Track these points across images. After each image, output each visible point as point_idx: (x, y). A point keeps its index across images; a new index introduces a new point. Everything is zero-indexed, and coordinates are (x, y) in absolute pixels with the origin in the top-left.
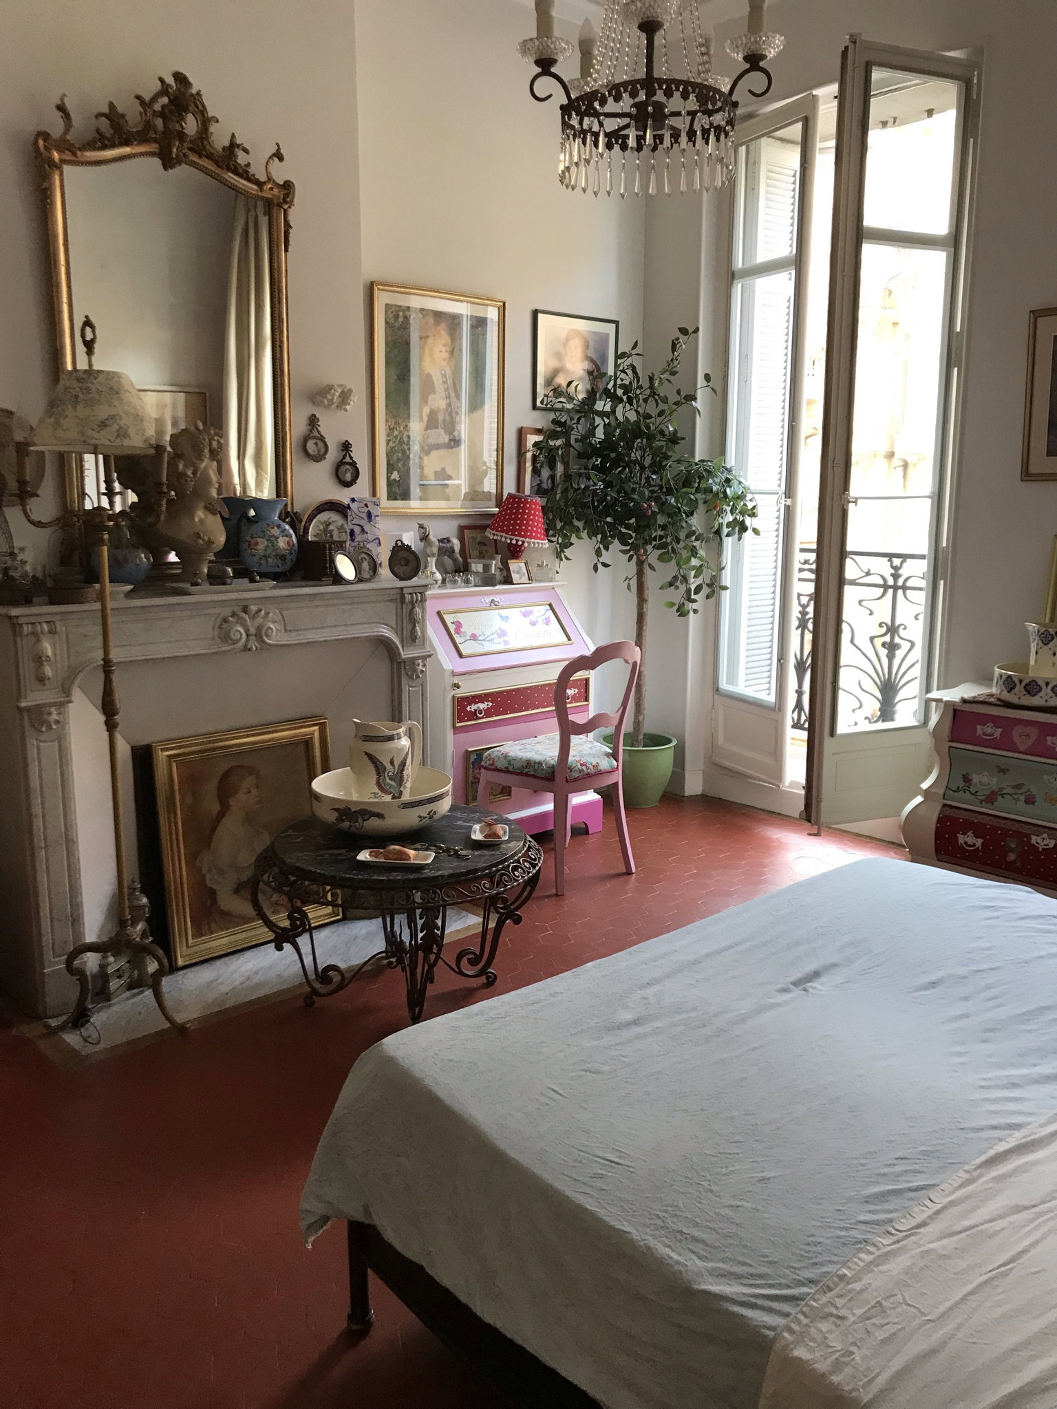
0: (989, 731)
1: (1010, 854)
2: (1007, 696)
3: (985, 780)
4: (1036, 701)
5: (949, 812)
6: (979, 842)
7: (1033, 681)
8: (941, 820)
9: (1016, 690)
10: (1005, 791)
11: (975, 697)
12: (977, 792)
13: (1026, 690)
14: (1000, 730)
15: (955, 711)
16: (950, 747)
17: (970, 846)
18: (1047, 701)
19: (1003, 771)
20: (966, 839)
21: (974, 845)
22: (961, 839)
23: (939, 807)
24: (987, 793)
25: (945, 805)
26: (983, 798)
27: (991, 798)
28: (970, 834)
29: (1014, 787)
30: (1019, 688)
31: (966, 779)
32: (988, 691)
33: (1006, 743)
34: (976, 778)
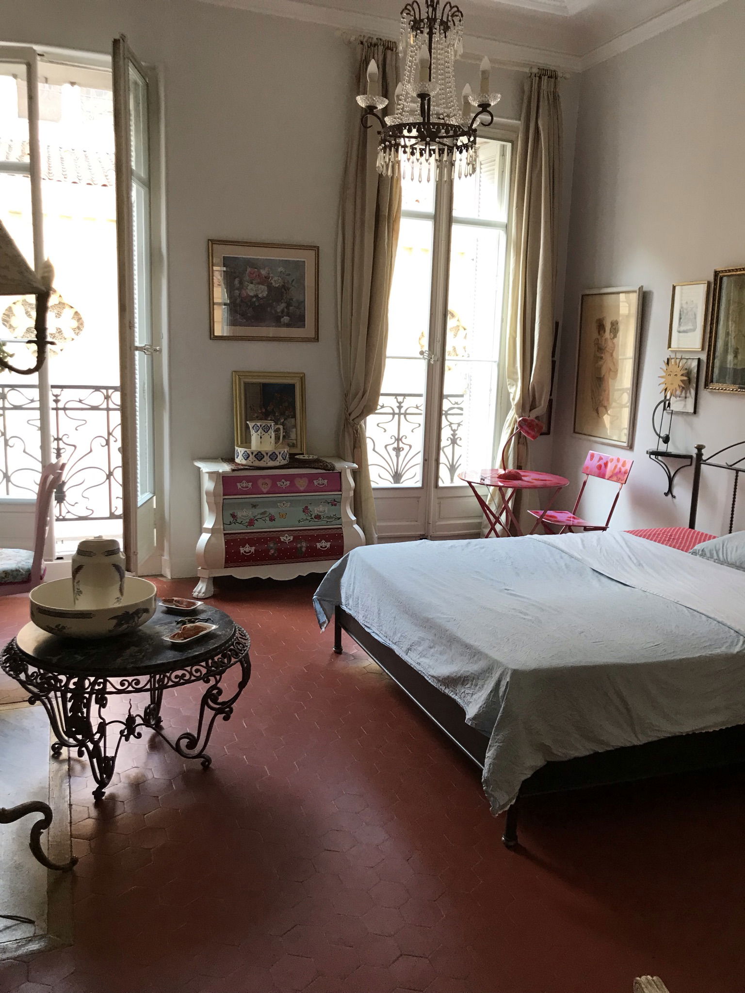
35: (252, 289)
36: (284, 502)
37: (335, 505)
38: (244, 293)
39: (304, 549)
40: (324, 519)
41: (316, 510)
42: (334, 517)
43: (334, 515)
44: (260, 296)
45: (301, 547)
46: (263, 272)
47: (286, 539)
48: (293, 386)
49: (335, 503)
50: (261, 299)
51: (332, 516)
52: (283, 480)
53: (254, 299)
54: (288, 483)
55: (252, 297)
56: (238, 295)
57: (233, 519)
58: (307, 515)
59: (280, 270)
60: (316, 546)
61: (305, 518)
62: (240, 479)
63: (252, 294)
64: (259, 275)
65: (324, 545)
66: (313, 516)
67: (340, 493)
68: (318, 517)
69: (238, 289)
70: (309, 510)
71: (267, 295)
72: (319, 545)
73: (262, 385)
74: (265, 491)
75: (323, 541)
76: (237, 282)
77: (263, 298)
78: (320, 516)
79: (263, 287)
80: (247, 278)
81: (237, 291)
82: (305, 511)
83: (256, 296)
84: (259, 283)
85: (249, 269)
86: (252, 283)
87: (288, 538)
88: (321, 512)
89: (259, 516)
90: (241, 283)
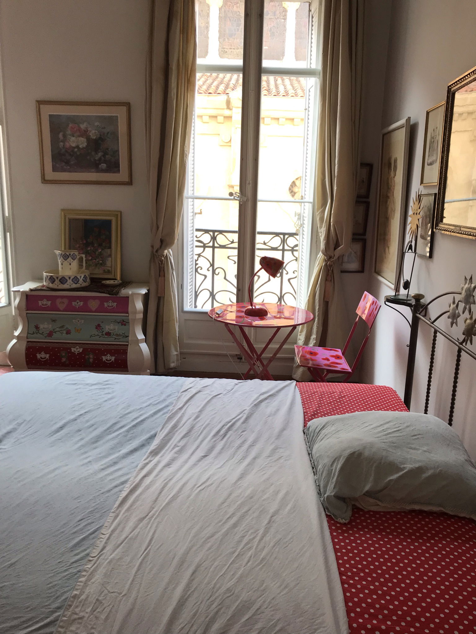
0: (45, 303)
1: (63, 359)
2: (51, 285)
3: (46, 326)
4: (66, 286)
5: (31, 344)
6: (47, 356)
7: (63, 277)
8: (28, 349)
9: (56, 282)
10: (56, 330)
11: (36, 288)
12: (43, 333)
13: (61, 282)
14: (50, 302)
15: (27, 296)
16: (27, 313)
17: (43, 359)
18: (70, 286)
19: (54, 321)
20: (41, 356)
21: (45, 358)
22: (39, 356)
23: (26, 343)
24: (48, 332)
25: (28, 342)
26: (46, 335)
27: (50, 334)
28: (43, 353)
29: (60, 328)
30: (57, 282)
31: (37, 327)
32: (41, 284)
33: (54, 308)
34: (41, 326)
35: (73, 142)
36: (78, 319)
37: (125, 325)
38: (67, 145)
39: (91, 360)
40: (113, 336)
41: (108, 327)
42: (123, 335)
43: (123, 334)
44: (81, 146)
45: (89, 358)
46: (83, 126)
47: (77, 350)
48: (109, 222)
49: (125, 323)
50: (82, 149)
51: (121, 334)
52: (78, 301)
53: (76, 150)
54: (82, 303)
55: (74, 148)
56: (63, 146)
57: (36, 330)
58: (99, 331)
59: (96, 124)
60: (102, 358)
61: (97, 333)
62: (42, 298)
63: (74, 145)
64: (79, 130)
65: (108, 358)
66: (104, 333)
67: (128, 315)
68: (108, 334)
69: (62, 141)
70: (101, 328)
71: (87, 146)
72: (104, 358)
73: (83, 221)
74: (61, 309)
75: (109, 355)
76: (61, 136)
77: (83, 148)
78: (110, 333)
79: (82, 139)
80: (69, 132)
81: (62, 144)
82: (98, 327)
83: (77, 147)
84: (79, 136)
85: (70, 125)
86: (73, 136)
87: (78, 350)
88: (112, 330)
89: (58, 329)
90: (65, 136)
